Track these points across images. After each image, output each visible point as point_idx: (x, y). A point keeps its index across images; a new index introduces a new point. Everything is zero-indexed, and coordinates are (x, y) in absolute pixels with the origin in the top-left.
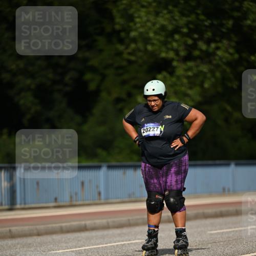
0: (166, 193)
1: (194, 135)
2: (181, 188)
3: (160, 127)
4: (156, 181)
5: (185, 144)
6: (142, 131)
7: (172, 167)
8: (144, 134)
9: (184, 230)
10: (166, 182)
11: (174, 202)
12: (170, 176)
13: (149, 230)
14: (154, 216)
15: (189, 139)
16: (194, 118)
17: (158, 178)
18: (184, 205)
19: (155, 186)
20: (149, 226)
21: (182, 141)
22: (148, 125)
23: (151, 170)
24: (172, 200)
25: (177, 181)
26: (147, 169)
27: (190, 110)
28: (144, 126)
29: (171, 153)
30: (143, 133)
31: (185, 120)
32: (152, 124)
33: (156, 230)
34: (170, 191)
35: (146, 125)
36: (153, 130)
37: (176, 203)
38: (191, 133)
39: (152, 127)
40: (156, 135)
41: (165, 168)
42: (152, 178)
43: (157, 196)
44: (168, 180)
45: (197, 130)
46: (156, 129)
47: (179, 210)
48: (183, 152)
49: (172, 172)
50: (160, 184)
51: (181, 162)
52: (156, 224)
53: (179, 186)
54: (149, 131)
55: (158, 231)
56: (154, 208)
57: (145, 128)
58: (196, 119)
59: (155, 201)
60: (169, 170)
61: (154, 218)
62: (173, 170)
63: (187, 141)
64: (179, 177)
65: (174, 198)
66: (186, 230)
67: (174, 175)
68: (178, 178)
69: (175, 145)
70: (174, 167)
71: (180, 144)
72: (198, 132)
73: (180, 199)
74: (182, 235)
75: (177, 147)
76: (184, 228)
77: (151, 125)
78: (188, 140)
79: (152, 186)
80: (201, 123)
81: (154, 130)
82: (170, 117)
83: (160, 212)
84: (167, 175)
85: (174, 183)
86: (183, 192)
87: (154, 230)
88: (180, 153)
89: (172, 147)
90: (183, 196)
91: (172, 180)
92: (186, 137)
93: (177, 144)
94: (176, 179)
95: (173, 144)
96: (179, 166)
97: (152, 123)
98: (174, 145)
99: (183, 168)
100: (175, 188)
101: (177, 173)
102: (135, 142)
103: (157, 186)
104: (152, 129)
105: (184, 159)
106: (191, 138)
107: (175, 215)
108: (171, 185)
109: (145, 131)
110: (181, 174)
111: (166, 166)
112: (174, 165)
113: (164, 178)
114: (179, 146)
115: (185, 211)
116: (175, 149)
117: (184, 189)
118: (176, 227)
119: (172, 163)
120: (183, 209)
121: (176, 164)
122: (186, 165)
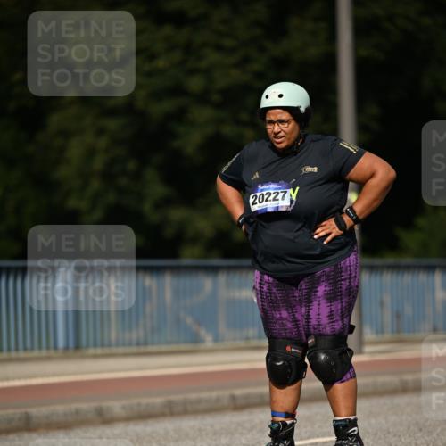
0: (310, 341)
1: (367, 212)
2: (343, 328)
3: (291, 191)
4: (285, 314)
5: (348, 233)
6: (251, 201)
7: (318, 282)
8: (254, 208)
9: (354, 423)
10: (308, 318)
11: (327, 362)
12: (315, 303)
13: (273, 422)
14: (282, 391)
16: (368, 173)
17: (290, 308)
18: (351, 366)
19: (283, 325)
20: (274, 414)
21: (340, 224)
22: (265, 187)
23: (274, 290)
24: (322, 357)
25: (331, 315)
26: (265, 289)
27: (359, 156)
28: (256, 190)
29: (317, 252)
30: (253, 204)
31: (347, 177)
32: (273, 186)
33: (289, 422)
34: (319, 336)
35: (260, 187)
36: (274, 199)
37: (332, 364)
39: (272, 192)
40: (280, 209)
41: (303, 285)
42: (277, 308)
43: (288, 349)
44: (313, 314)
45: (375, 200)
46: (281, 195)
47: (340, 379)
48: (342, 248)
49: (319, 294)
50: (296, 321)
51: (338, 271)
52: (290, 411)
53: (338, 326)
54: (267, 200)
55: (293, 424)
56: (283, 374)
57: (258, 194)
58: (372, 175)
59: (284, 360)
60: (312, 289)
61: (284, 397)
62: (322, 289)
63: (352, 222)
64: (336, 306)
65: (324, 353)
66: (358, 422)
67: (323, 302)
69: (322, 234)
70: (324, 284)
71: (336, 231)
72: (376, 204)
73: (340, 354)
74: (348, 435)
75: (329, 238)
76: (352, 418)
77: (271, 188)
78: (354, 220)
79: (277, 326)
80: (384, 184)
81: (276, 198)
82: (315, 169)
83: (298, 383)
84: (309, 302)
85: (325, 320)
86: (350, 336)
87: (284, 424)
88: (335, 251)
89: (316, 237)
90: (349, 347)
91: (321, 312)
92: (350, 216)
93: (328, 231)
94: (328, 310)
95: (318, 231)
96: (335, 279)
97: (274, 182)
98: (320, 232)
99: (345, 285)
100: (328, 330)
101: (332, 297)
103: (289, 325)
104: (273, 196)
105: (348, 263)
106: (361, 217)
107: (331, 390)
108: (319, 325)
109: (257, 201)
110: (341, 299)
111: (306, 280)
112: (324, 278)
113: (304, 308)
114: (332, 235)
115: (353, 380)
116: (325, 242)
117: (351, 329)
118: (336, 416)
119: (318, 274)
120: (348, 375)
121: (328, 276)
122: (350, 278)
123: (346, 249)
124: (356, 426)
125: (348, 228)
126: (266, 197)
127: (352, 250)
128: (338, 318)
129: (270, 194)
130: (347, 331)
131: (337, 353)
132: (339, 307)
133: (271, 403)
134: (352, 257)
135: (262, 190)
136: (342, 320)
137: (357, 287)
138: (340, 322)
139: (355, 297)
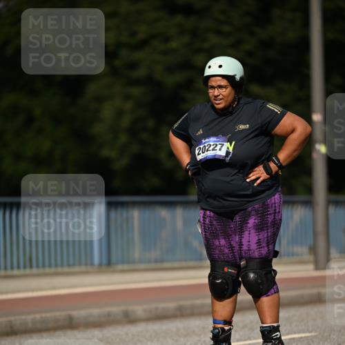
0: (242, 263)
1: (289, 160)
2: (269, 253)
3: (228, 144)
4: (223, 242)
5: (273, 177)
6: (197, 152)
7: (249, 216)
8: (199, 158)
9: (277, 329)
10: (241, 245)
11: (256, 280)
12: (247, 233)
13: (214, 328)
14: (221, 303)
15: (280, 167)
16: (290, 129)
17: (227, 237)
18: (275, 283)
19: (221, 251)
20: (215, 322)
21: (268, 170)
22: (207, 140)
23: (214, 223)
24: (252, 275)
25: (259, 242)
26: (207, 222)
27: (283, 115)
28: (200, 143)
29: (249, 192)
30: (199, 154)
31: (273, 133)
32: (212, 139)
33: (226, 328)
34: (249, 259)
35: (203, 141)
36: (213, 150)
37: (260, 281)
38: (283, 156)
39: (212, 144)
41: (237, 218)
42: (216, 237)
43: (226, 269)
44: (244, 241)
45: (295, 150)
46: (219, 146)
47: (266, 293)
48: (269, 189)
49: (249, 225)
50: (231, 247)
51: (265, 207)
52: (228, 319)
53: (264, 251)
54: (207, 151)
56: (221, 289)
57: (202, 146)
58: (293, 131)
59: (222, 278)
60: (244, 222)
61: (223, 307)
62: (252, 222)
64: (264, 235)
65: (253, 272)
66: (280, 328)
67: (253, 231)
68: (261, 237)
69: (253, 178)
70: (254, 217)
71: (264, 176)
73: (266, 274)
74: (272, 339)
75: (259, 181)
76: (275, 325)
78: (278, 167)
79: (217, 252)
80: (303, 137)
81: (216, 148)
83: (234, 297)
84: (241, 232)
85: (254, 246)
87: (223, 330)
88: (263, 192)
89: (248, 180)
90: (274, 268)
91: (251, 240)
92: (275, 163)
93: (258, 176)
94: (257, 238)
95: (251, 175)
96: (262, 214)
99: (270, 218)
100: (256, 254)
101: (260, 228)
102: (187, 171)
103: (227, 251)
104: (212, 147)
105: (273, 201)
106: (284, 164)
107: (259, 302)
108: (249, 250)
109: (201, 152)
110: (268, 229)
111: (240, 214)
112: (253, 213)
113: (237, 237)
114: (261, 179)
115: (276, 294)
116: (255, 185)
117: (276, 254)
118: (262, 323)
119: (250, 209)
120: (272, 291)
121: (257, 211)
122: (275, 213)
123: (272, 190)
124: (279, 331)
125: (274, 173)
126: (207, 148)
127: (276, 191)
128: (264, 245)
129: (210, 145)
130: (272, 255)
131: (264, 273)
132: (266, 236)
133: (213, 312)
134: (277, 196)
135: (205, 143)
136: (268, 246)
137: (281, 220)
138: (266, 248)
139: (278, 229)
